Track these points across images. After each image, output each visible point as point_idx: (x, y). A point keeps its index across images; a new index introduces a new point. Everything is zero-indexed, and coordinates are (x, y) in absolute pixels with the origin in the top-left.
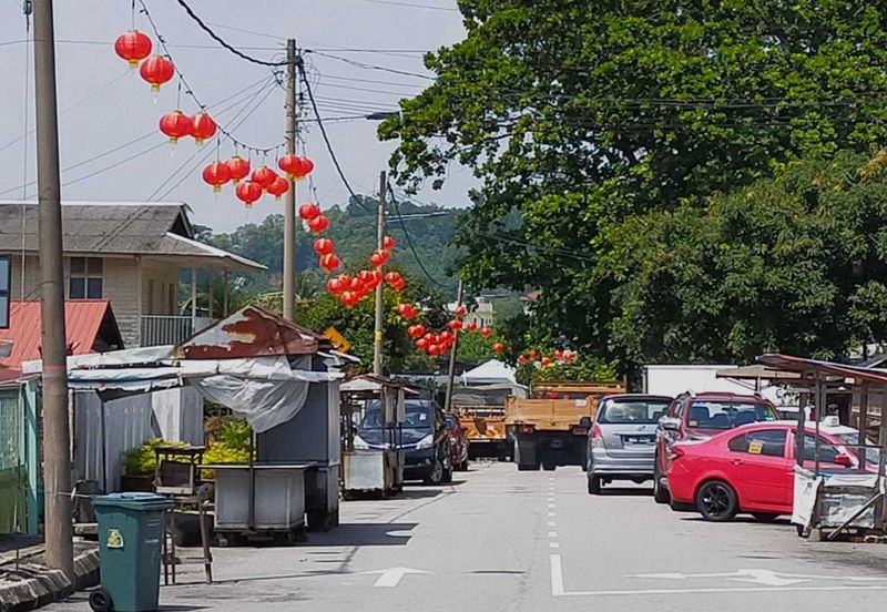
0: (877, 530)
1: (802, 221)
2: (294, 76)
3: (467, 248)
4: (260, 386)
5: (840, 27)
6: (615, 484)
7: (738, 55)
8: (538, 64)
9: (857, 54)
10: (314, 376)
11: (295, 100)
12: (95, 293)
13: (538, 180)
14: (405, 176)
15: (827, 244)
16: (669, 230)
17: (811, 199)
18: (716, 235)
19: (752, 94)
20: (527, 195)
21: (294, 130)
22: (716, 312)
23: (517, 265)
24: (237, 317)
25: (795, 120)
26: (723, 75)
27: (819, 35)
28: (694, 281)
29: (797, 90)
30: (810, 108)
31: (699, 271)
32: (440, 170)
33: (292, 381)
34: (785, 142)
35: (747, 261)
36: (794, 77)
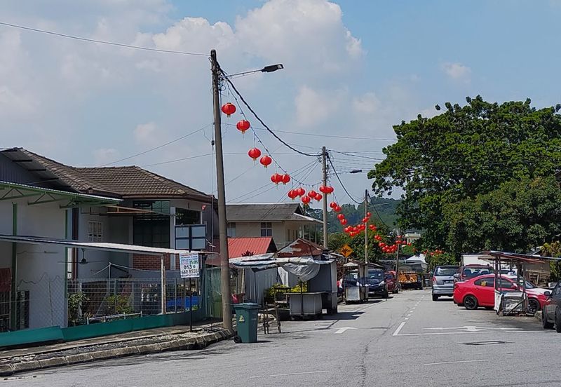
0: (524, 312)
1: (510, 203)
2: (325, 159)
3: (400, 215)
4: (303, 266)
5: (530, 134)
6: (442, 297)
7: (493, 145)
8: (424, 150)
9: (536, 143)
10: (321, 262)
11: (326, 168)
12: (269, 235)
13: (425, 191)
14: (378, 191)
15: (519, 211)
16: (463, 208)
17: (514, 196)
18: (479, 209)
19: (499, 159)
20: (421, 196)
21: (326, 178)
22: (480, 236)
23: (418, 221)
24: (295, 243)
25: (514, 168)
26: (487, 153)
27: (522, 137)
28: (472, 225)
29: (515, 157)
30: (520, 163)
31: (474, 222)
32: (390, 188)
33: (314, 264)
34: (511, 175)
35: (490, 218)
36: (513, 152)
